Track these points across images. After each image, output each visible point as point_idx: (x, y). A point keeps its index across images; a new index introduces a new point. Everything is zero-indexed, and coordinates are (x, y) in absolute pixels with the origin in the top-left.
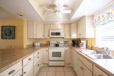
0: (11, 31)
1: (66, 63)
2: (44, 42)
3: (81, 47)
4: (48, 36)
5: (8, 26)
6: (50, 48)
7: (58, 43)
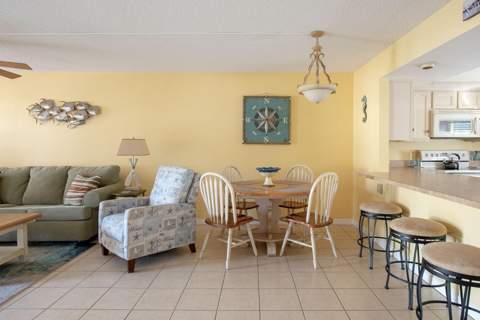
0: (276, 115)
4: (428, 132)
5: (268, 97)
7: (456, 158)
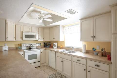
1: (41, 63)
2: (13, 46)
3: (54, 48)
6: (25, 52)
7: (32, 46)
